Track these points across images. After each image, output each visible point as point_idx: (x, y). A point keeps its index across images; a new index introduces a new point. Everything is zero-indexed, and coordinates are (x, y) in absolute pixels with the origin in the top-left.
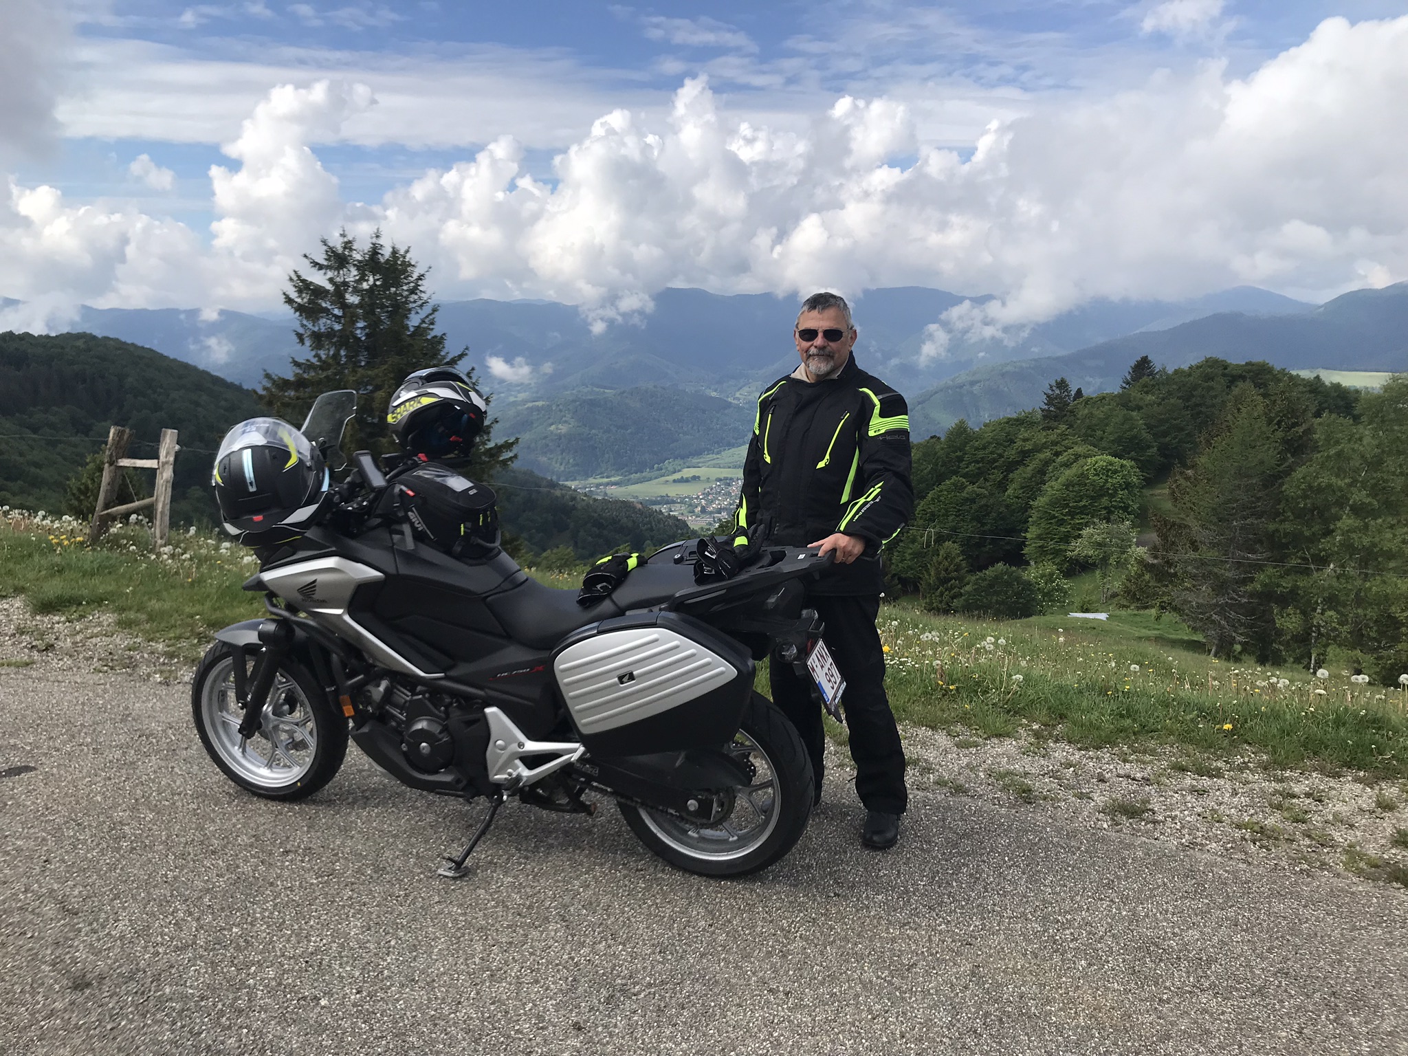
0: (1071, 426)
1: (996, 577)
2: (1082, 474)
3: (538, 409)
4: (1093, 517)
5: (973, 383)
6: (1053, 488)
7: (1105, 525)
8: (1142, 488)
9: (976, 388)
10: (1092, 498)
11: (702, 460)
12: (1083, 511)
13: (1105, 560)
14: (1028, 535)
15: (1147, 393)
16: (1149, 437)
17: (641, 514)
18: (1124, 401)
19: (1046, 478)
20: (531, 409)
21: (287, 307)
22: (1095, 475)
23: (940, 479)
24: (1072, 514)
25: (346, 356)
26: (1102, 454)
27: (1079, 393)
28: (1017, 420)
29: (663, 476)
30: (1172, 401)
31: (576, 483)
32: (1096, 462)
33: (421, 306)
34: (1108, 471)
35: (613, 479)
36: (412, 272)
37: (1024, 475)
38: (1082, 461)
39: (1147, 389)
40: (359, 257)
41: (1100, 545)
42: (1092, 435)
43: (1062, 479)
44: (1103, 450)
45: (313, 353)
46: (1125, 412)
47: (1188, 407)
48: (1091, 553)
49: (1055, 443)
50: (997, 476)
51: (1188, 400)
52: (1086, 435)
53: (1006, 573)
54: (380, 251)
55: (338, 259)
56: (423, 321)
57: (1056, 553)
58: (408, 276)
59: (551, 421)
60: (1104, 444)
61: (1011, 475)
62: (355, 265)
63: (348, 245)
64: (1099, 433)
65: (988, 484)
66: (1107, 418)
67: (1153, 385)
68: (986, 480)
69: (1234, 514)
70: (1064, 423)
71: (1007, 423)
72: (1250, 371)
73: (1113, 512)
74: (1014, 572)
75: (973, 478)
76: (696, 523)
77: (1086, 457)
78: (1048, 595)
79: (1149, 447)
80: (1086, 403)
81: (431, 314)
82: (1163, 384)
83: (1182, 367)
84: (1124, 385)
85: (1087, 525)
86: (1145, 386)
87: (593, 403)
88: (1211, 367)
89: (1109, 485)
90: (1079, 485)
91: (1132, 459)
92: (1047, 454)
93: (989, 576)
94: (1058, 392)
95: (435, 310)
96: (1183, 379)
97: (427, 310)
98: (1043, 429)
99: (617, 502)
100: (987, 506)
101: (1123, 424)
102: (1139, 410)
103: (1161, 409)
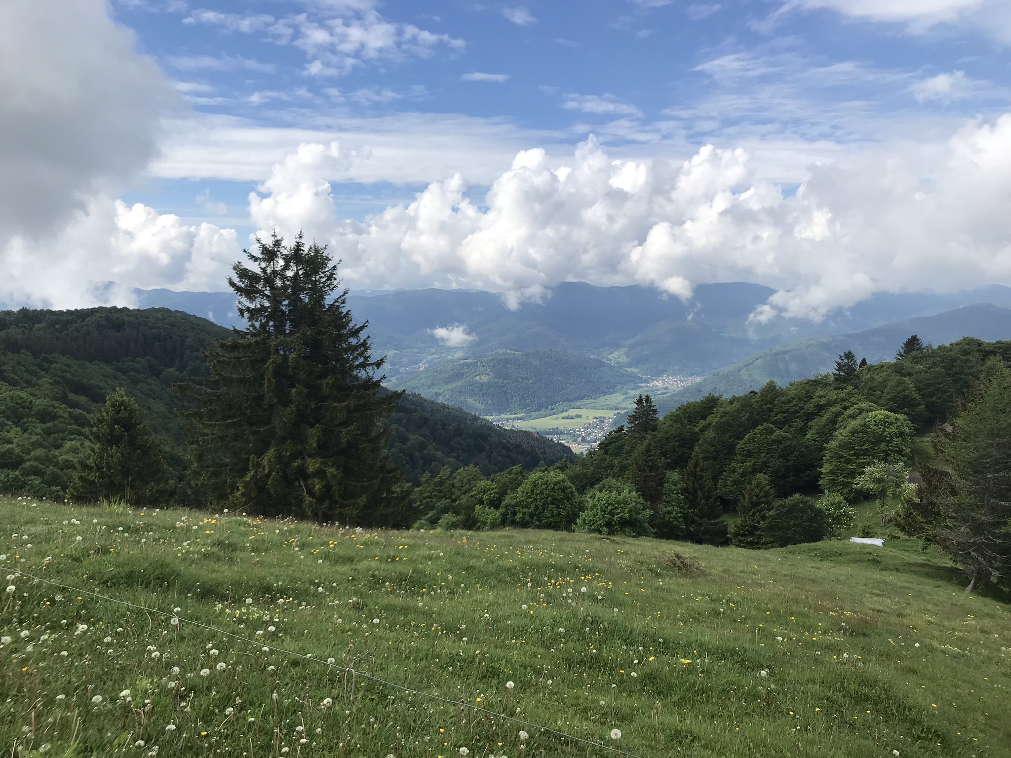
0: (856, 387)
1: (794, 506)
2: (865, 424)
3: (468, 365)
4: (873, 458)
5: (785, 353)
6: (841, 434)
7: (883, 465)
8: (913, 436)
9: (787, 357)
10: (873, 443)
11: (583, 403)
12: (866, 453)
13: (883, 493)
14: (823, 470)
15: (916, 363)
16: (918, 397)
17: (538, 442)
18: (898, 369)
19: (837, 427)
20: (463, 365)
21: (231, 289)
22: (875, 425)
23: (755, 424)
24: (857, 455)
25: (274, 326)
26: (881, 409)
27: (864, 362)
28: (814, 381)
29: (554, 414)
30: (937, 370)
31: (493, 417)
32: (876, 416)
33: (333, 289)
34: (885, 423)
35: (519, 416)
36: (328, 263)
37: (820, 424)
38: (864, 415)
39: (916, 360)
40: (286, 252)
41: (879, 481)
42: (873, 395)
43: (849, 428)
44: (881, 406)
45: (250, 323)
46: (899, 377)
47: (950, 374)
48: (872, 486)
49: (843, 400)
50: (798, 423)
51: (950, 369)
52: (868, 394)
53: (801, 502)
54: (302, 248)
55: (269, 254)
56: (336, 301)
57: (846, 485)
58: (325, 266)
59: (476, 373)
60: (882, 401)
61: (810, 424)
62: (282, 258)
63: (277, 243)
64: (879, 393)
65: (792, 429)
66: (885, 381)
67: (922, 358)
68: (790, 426)
69: (989, 468)
70: (852, 384)
71: (807, 383)
72: (999, 348)
73: (890, 455)
74: (808, 501)
75: (780, 425)
76: (578, 449)
77: (868, 411)
78: (837, 519)
79: (919, 404)
80: (869, 370)
81: (341, 296)
82: (929, 357)
83: (945, 344)
84: (898, 357)
85: (868, 464)
86: (915, 357)
87: (506, 361)
88: (968, 344)
89: (886, 433)
90: (863, 433)
91: (905, 413)
92: (837, 408)
93: (788, 504)
94: (846, 361)
95: (344, 293)
96: (945, 353)
97: (338, 292)
98: (835, 389)
99: (521, 431)
100: (791, 446)
101: (897, 386)
102: (910, 376)
103: (928, 376)
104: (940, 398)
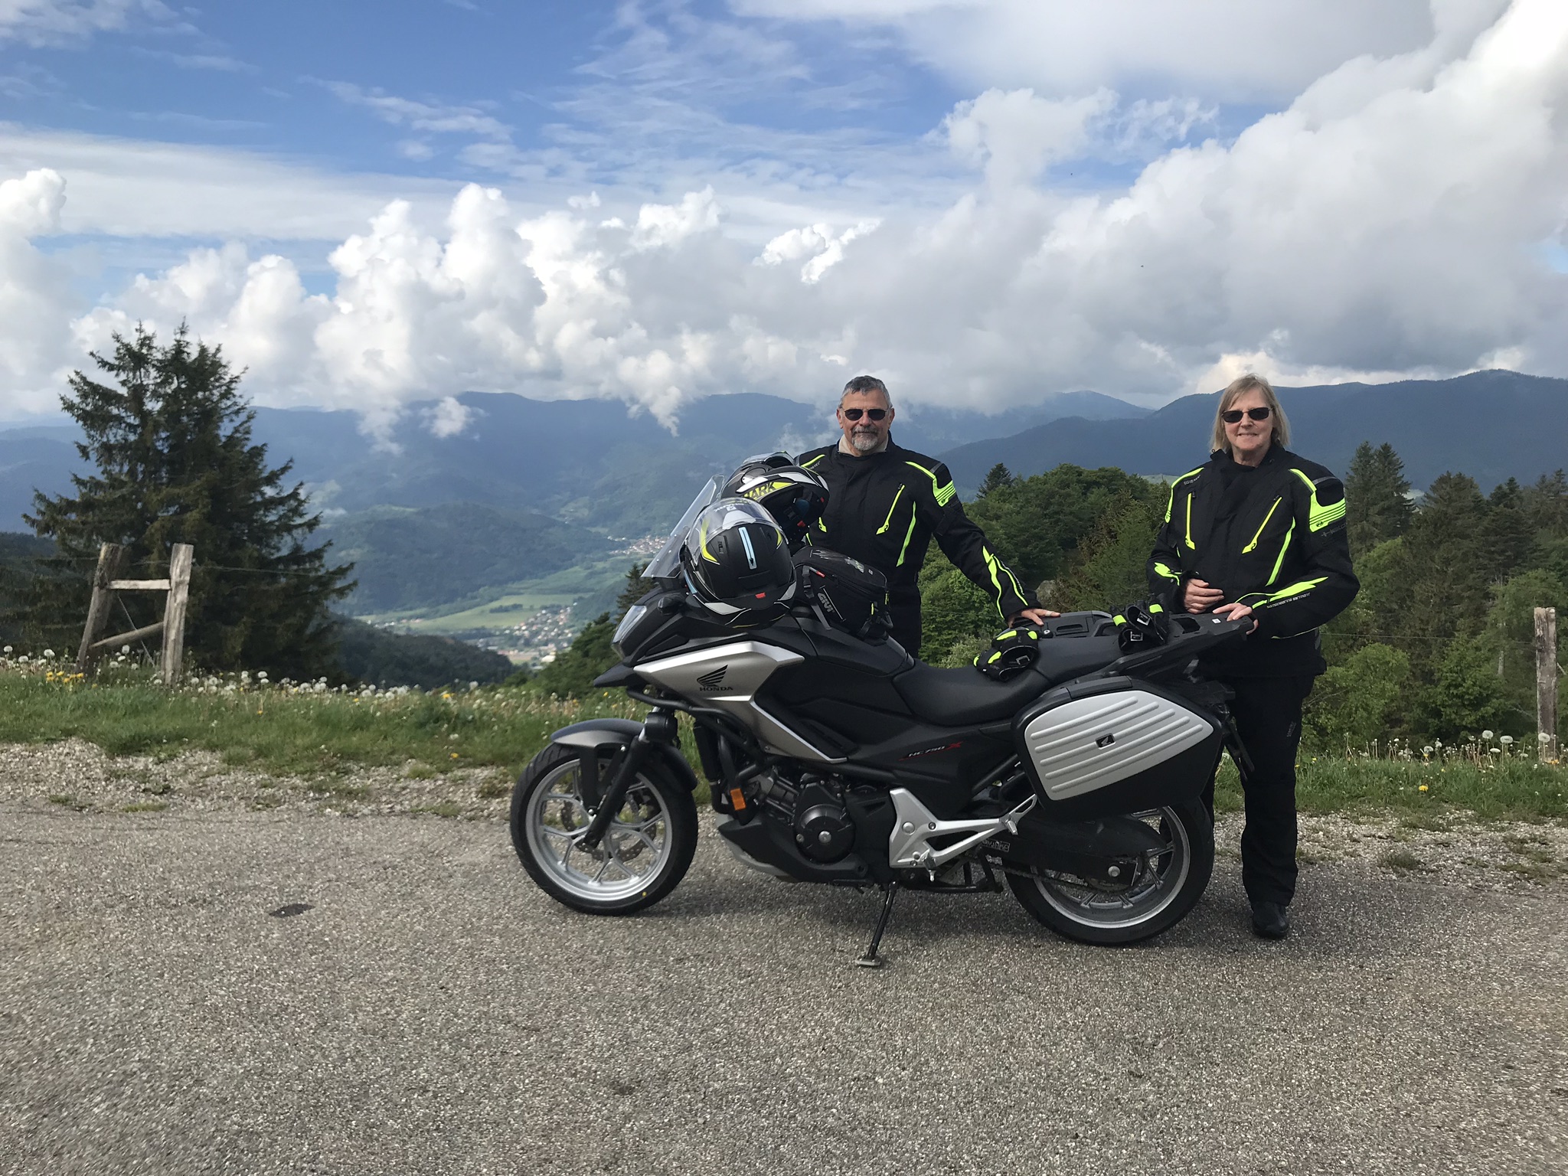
2: (948, 587)
4: (961, 632)
7: (974, 640)
10: (959, 612)
11: (523, 586)
12: (950, 626)
15: (1004, 501)
17: (454, 651)
18: (982, 510)
21: (67, 414)
22: (960, 588)
24: (940, 630)
25: (143, 472)
29: (477, 605)
30: (1031, 509)
31: (373, 617)
33: (237, 412)
35: (417, 611)
36: (226, 373)
38: (945, 574)
39: (1004, 498)
40: (159, 356)
45: (101, 469)
47: (1045, 515)
51: (1046, 509)
54: (186, 349)
55: (134, 358)
56: (236, 430)
58: (221, 378)
62: (154, 366)
63: (146, 342)
67: (1010, 494)
73: (980, 626)
76: (519, 658)
81: (246, 422)
82: (1020, 492)
83: (1038, 475)
84: (980, 494)
85: (955, 640)
86: (1002, 494)
87: (391, 524)
88: (1066, 474)
89: (974, 598)
90: (945, 599)
95: (250, 417)
96: (1039, 486)
97: (243, 416)
99: (422, 637)
102: (997, 519)
103: (1019, 518)
104: (1035, 548)
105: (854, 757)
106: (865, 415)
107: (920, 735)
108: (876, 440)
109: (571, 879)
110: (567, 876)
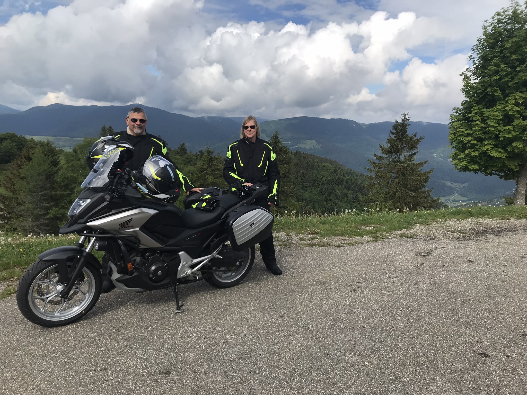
105: (168, 244)
106: (138, 121)
107: (188, 233)
108: (142, 130)
109: (47, 315)
110: (45, 314)
